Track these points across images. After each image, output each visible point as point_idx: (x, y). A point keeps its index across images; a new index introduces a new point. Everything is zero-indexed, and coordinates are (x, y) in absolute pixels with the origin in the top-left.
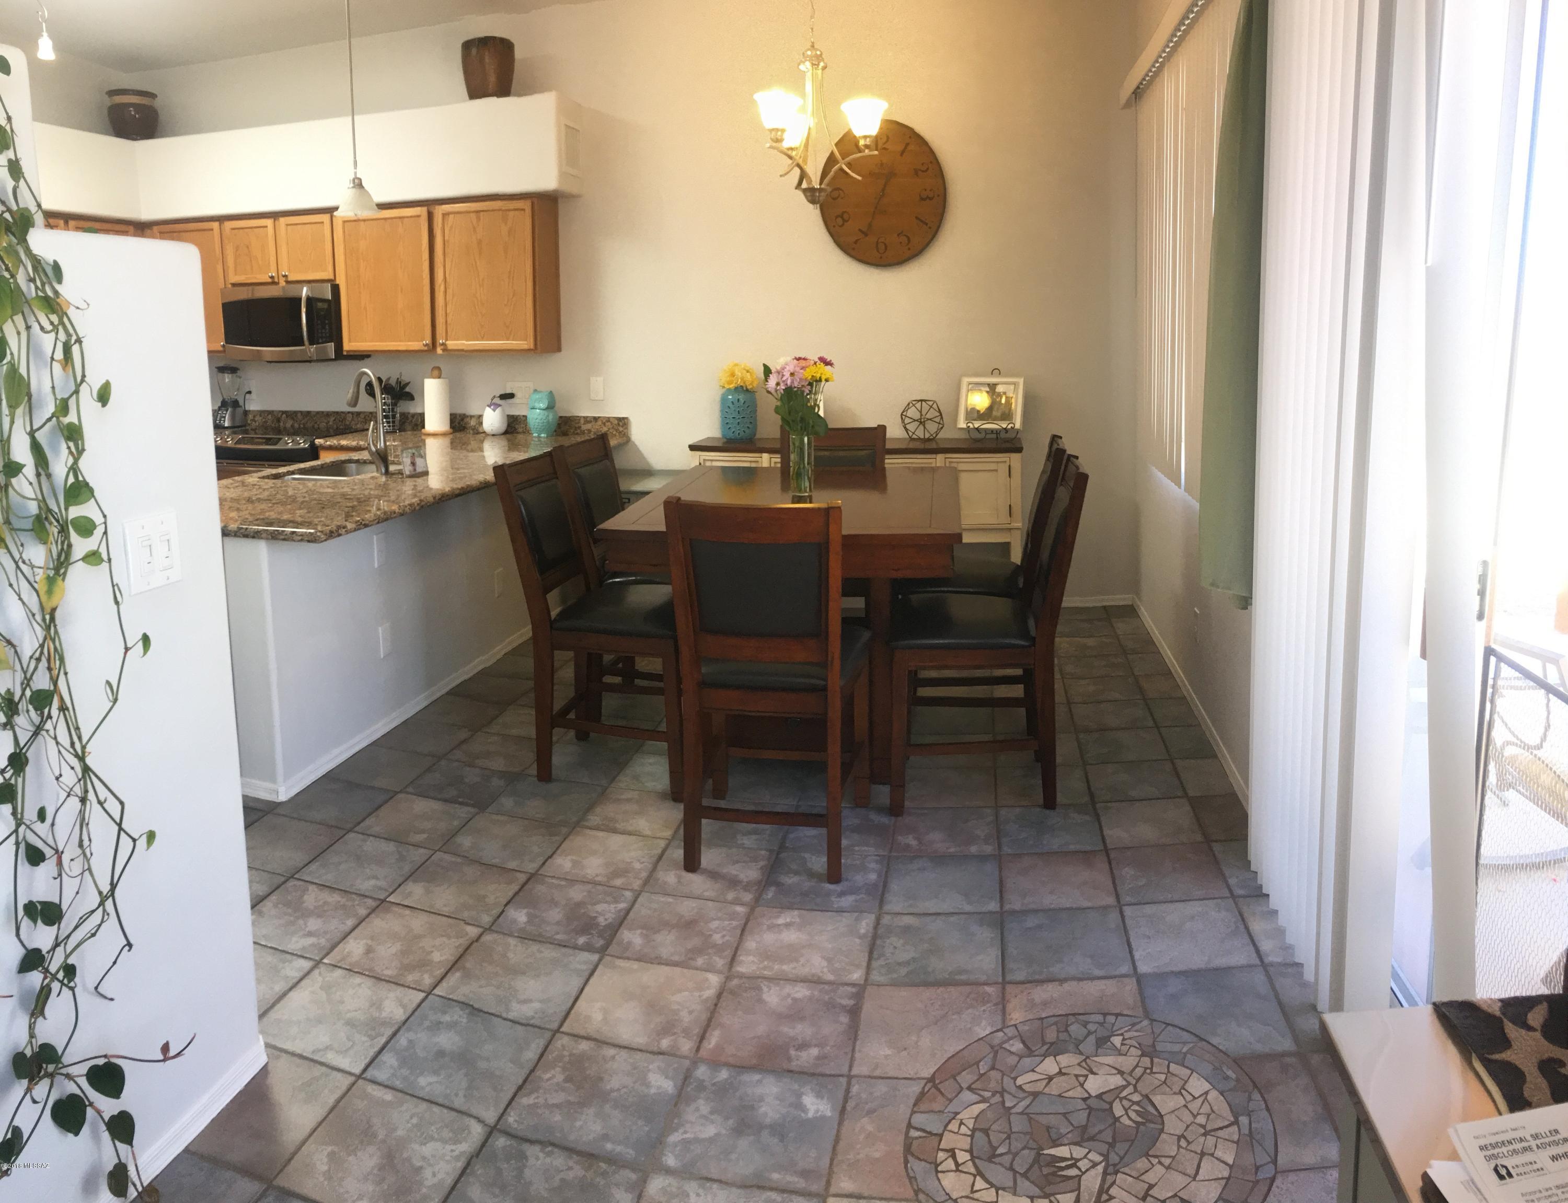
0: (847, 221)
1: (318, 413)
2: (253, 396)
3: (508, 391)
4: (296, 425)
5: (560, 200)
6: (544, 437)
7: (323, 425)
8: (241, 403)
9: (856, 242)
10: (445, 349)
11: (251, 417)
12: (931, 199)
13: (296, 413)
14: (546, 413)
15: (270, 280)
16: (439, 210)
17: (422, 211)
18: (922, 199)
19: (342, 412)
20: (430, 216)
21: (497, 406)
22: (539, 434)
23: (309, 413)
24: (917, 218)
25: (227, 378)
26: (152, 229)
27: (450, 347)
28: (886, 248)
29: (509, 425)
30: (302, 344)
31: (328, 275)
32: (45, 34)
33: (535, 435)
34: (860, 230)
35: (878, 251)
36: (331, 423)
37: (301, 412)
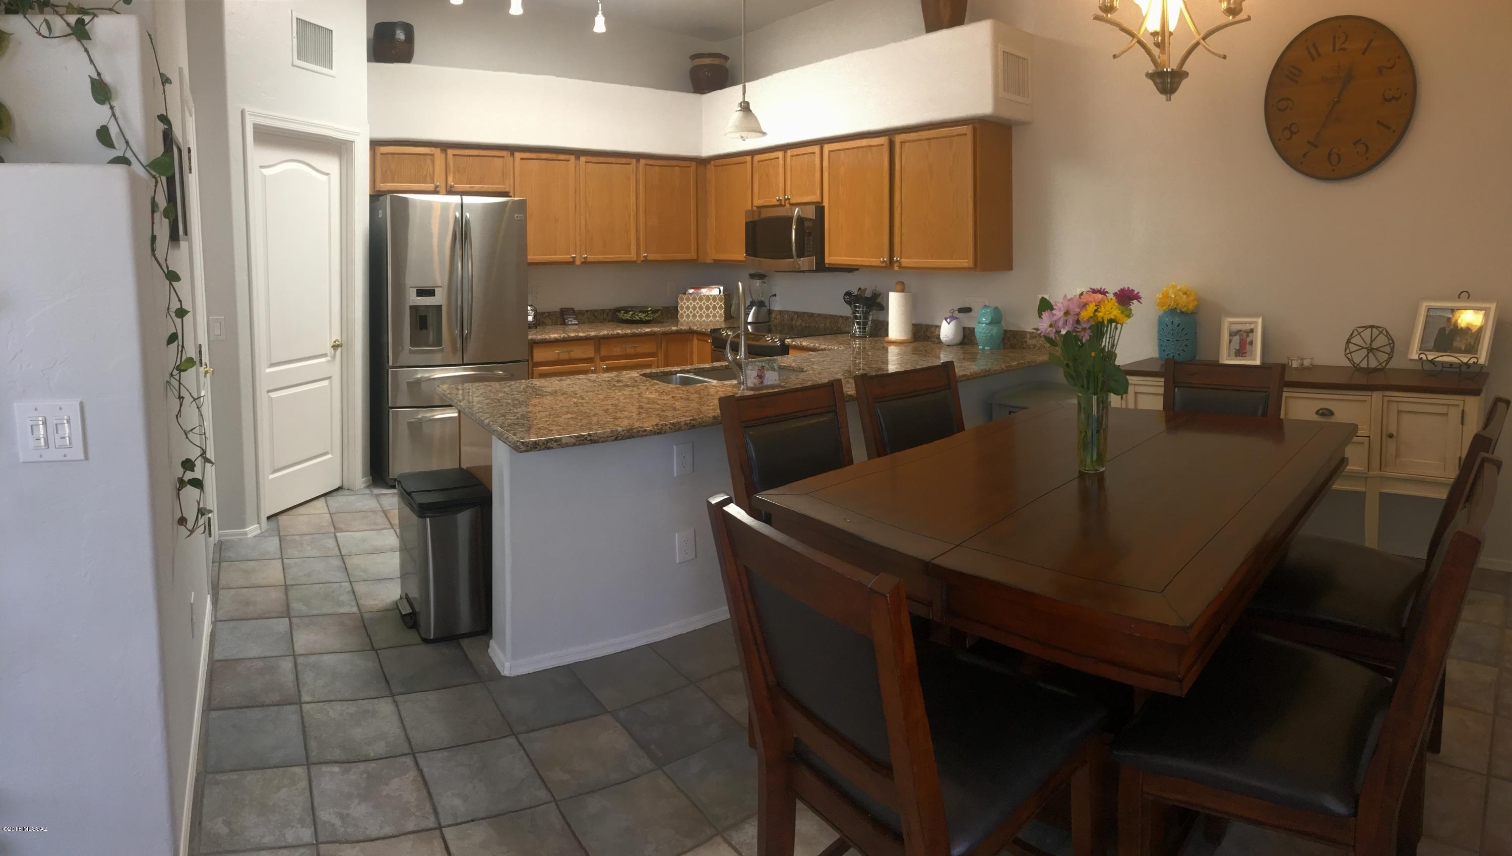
0: (1295, 133)
1: (819, 315)
2: (777, 298)
3: (967, 306)
4: (804, 324)
5: (1014, 129)
6: (988, 350)
7: (822, 326)
8: (767, 304)
9: (1304, 156)
10: (900, 267)
11: (773, 315)
12: (1397, 99)
13: (804, 313)
14: (990, 327)
15: (778, 203)
16: (898, 139)
17: (883, 140)
18: (1386, 100)
19: (836, 316)
20: (892, 144)
21: (953, 318)
22: (984, 347)
23: (813, 314)
24: (1378, 122)
25: (757, 283)
26: (710, 163)
27: (903, 265)
28: (1339, 159)
29: (964, 337)
30: (792, 258)
31: (815, 198)
32: (600, 12)
33: (980, 347)
34: (1309, 142)
35: (1330, 163)
36: (827, 324)
37: (807, 313)
